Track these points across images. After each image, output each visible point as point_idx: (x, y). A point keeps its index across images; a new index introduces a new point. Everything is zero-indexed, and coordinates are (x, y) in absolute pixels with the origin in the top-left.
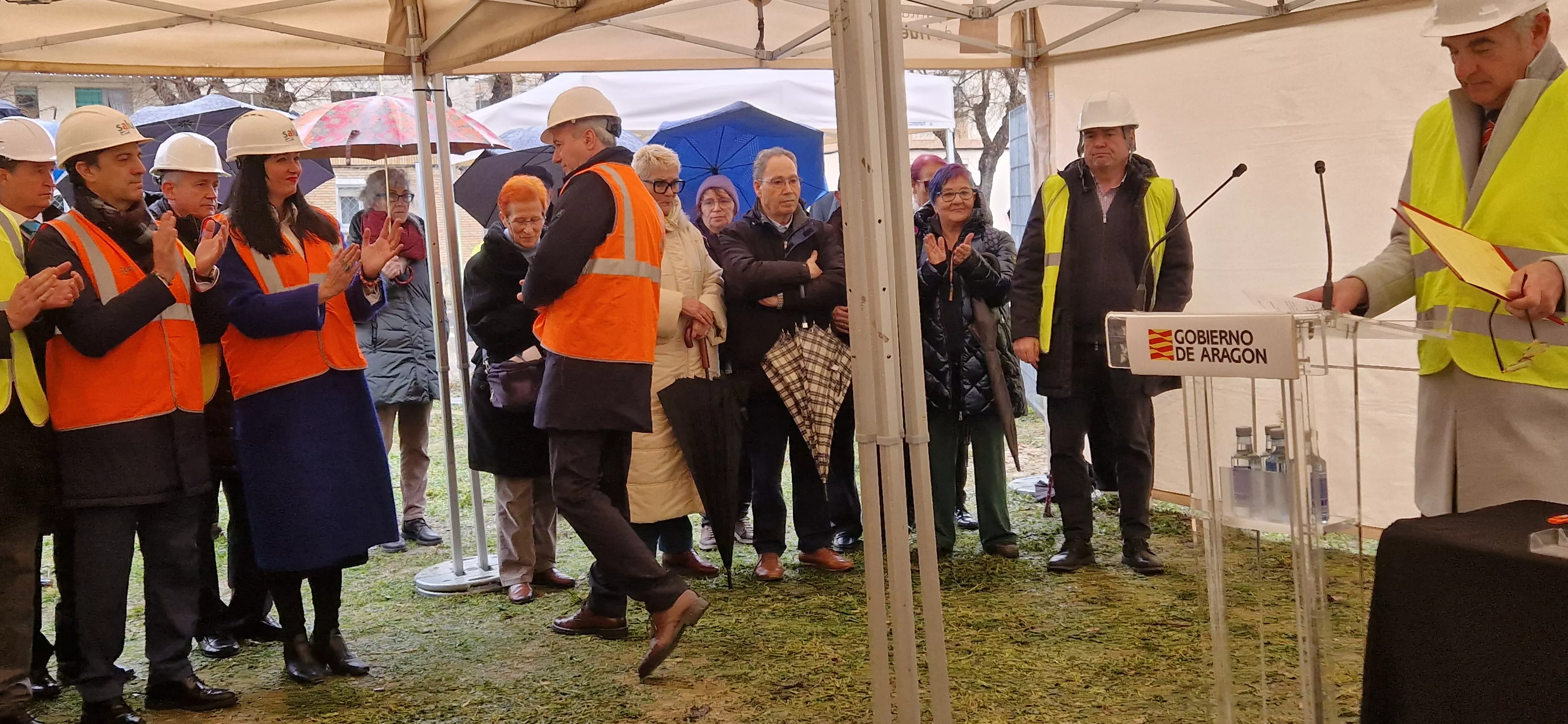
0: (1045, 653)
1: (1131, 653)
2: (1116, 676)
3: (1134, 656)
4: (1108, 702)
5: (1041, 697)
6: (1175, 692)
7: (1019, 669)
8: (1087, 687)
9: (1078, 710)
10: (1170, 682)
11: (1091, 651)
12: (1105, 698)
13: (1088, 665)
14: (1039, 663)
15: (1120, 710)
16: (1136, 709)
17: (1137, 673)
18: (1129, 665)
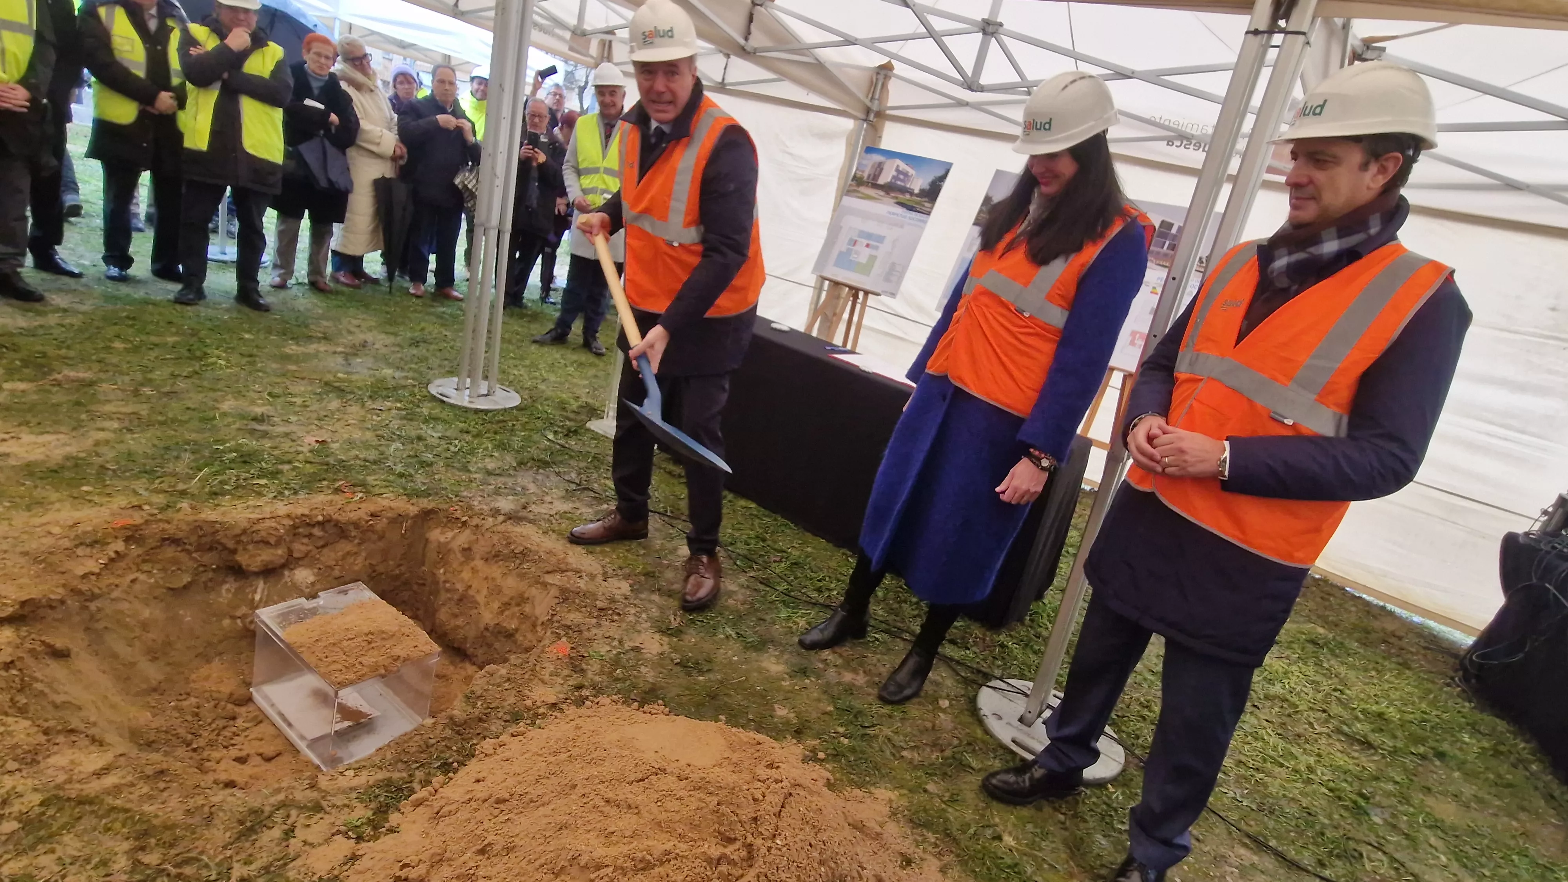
11: (572, 354)
13: (569, 359)
14: (546, 354)
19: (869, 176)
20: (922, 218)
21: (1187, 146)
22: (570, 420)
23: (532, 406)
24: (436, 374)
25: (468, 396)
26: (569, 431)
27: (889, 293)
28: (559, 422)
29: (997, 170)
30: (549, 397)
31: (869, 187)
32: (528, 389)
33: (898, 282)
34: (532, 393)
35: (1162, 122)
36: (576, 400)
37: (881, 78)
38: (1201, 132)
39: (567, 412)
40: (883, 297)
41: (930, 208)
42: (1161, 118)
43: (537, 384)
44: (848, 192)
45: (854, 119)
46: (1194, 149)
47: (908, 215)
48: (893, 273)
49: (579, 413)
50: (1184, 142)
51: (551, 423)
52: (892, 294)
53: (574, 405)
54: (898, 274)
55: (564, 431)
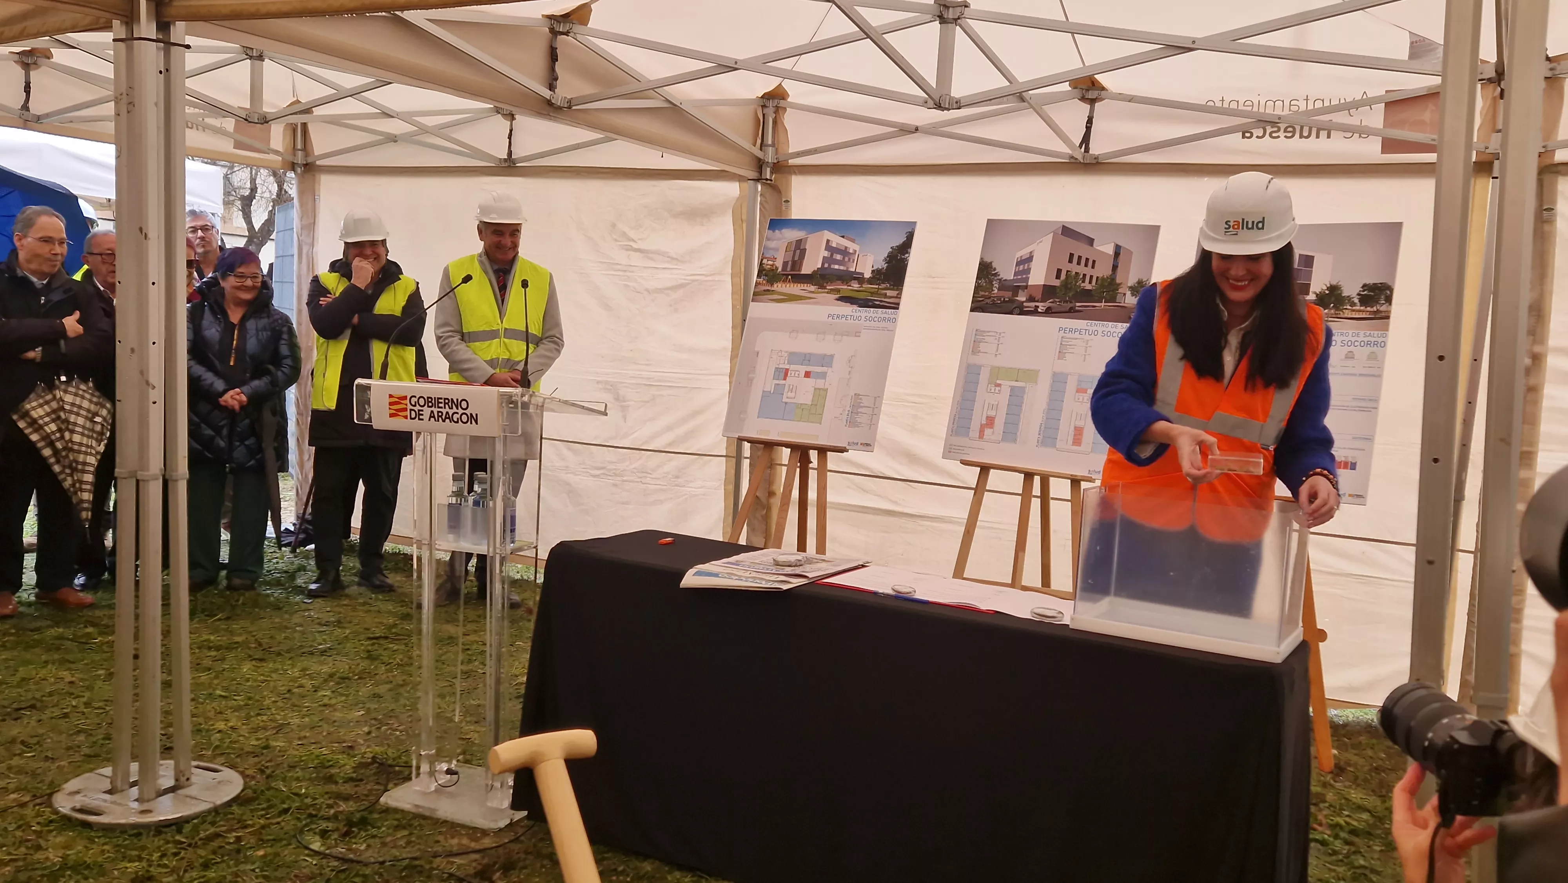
0: (280, 667)
1: (355, 662)
2: (341, 681)
3: (358, 664)
4: (333, 701)
5: (275, 702)
6: (390, 690)
7: (255, 680)
8: (315, 691)
9: (306, 709)
10: (387, 683)
11: (322, 663)
12: (330, 699)
13: (318, 674)
14: (274, 675)
15: (343, 707)
16: (356, 705)
17: (360, 678)
18: (353, 672)
19: (785, 264)
20: (887, 316)
21: (1274, 135)
22: (346, 798)
23: (268, 789)
24: (64, 766)
25: (136, 800)
26: (350, 824)
27: (861, 444)
28: (327, 810)
29: (988, 220)
30: (296, 762)
31: (789, 281)
32: (253, 755)
33: (873, 425)
34: (262, 761)
35: (1226, 105)
36: (348, 754)
37: (770, 111)
38: (1290, 110)
39: (336, 783)
40: (851, 454)
41: (896, 297)
42: (1223, 100)
43: (267, 740)
44: (757, 296)
45: (739, 181)
46: (1286, 137)
47: (863, 315)
48: (859, 410)
49: (361, 780)
50: (1269, 129)
51: (311, 816)
52: (867, 446)
53: (347, 765)
54: (869, 411)
55: (341, 826)
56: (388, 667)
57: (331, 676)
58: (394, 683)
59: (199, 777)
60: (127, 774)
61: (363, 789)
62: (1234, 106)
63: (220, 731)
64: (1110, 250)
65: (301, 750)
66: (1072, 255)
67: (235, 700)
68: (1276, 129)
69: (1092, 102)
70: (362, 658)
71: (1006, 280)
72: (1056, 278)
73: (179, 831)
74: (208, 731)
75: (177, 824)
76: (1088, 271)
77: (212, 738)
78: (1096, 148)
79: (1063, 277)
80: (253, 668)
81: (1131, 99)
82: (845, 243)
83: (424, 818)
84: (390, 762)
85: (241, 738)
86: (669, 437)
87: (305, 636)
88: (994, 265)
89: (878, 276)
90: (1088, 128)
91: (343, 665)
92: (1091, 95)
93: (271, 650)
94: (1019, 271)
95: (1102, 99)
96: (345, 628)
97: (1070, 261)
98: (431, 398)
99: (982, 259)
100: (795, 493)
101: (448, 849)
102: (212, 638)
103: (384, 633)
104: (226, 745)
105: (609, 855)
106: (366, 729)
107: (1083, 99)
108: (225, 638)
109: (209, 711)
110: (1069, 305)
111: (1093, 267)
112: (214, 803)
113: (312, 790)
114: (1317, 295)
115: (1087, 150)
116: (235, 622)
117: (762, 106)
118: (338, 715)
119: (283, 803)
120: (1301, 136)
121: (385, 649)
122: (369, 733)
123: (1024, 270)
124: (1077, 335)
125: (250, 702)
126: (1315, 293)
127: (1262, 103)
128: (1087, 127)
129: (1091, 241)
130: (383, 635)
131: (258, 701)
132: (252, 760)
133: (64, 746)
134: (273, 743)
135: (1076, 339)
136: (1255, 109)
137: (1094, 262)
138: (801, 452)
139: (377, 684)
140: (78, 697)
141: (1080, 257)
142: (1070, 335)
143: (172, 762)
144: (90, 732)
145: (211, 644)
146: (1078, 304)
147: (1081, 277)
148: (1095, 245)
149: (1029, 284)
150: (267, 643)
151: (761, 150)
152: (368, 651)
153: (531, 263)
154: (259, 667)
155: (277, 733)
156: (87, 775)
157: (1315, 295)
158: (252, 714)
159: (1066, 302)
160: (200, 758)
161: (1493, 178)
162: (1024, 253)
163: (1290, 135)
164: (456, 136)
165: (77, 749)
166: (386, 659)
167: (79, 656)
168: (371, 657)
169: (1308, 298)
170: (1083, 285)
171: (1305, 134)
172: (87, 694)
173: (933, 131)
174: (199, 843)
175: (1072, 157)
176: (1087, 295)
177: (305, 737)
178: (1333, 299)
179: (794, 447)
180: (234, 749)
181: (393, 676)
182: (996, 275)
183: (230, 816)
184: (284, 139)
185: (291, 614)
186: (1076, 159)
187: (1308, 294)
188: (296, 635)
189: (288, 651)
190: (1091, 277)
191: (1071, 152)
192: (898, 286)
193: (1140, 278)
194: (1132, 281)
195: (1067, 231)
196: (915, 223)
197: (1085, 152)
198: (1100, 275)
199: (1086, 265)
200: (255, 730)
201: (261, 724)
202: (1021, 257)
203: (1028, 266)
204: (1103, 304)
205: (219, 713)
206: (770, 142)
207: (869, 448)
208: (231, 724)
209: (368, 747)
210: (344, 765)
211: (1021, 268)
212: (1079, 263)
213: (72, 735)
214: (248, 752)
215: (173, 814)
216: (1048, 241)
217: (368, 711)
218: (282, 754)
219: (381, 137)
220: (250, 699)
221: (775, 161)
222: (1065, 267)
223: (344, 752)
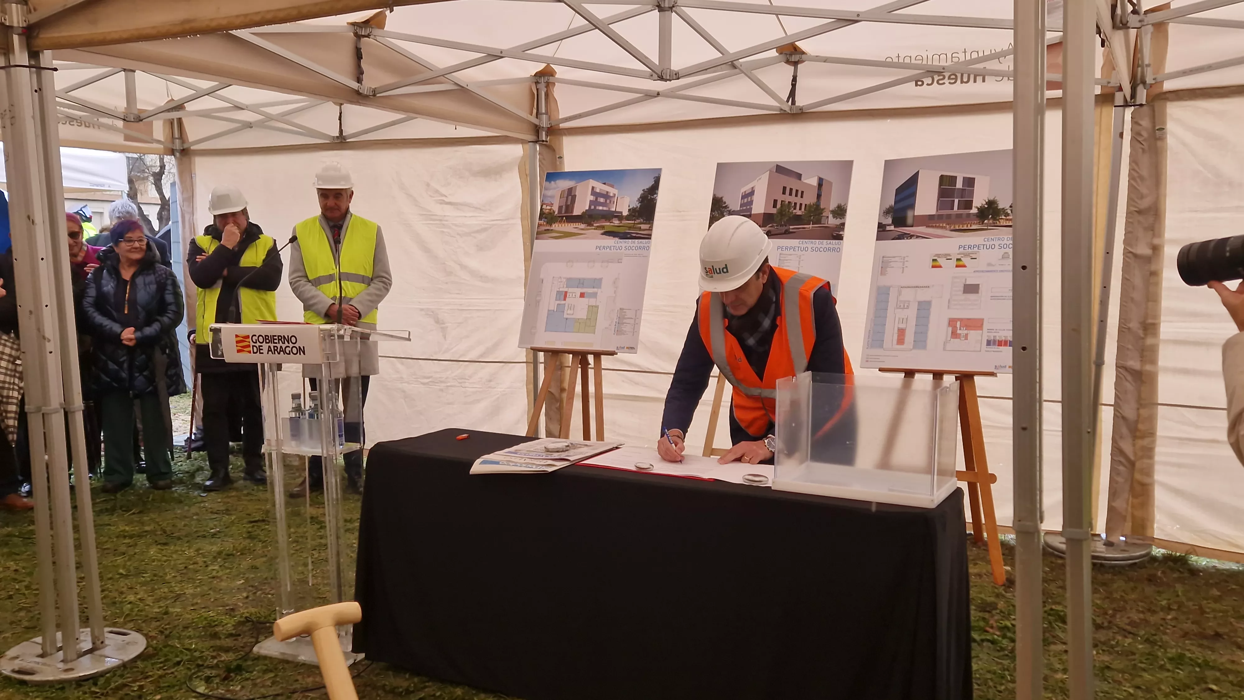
0: (179, 549)
1: (238, 542)
2: (226, 557)
3: (241, 543)
4: (220, 574)
5: (175, 577)
6: (265, 562)
7: (159, 561)
8: (207, 566)
9: (199, 581)
10: (262, 557)
11: (212, 544)
12: (218, 572)
13: (208, 552)
14: (174, 556)
15: (227, 577)
16: (238, 575)
17: (242, 554)
18: (237, 549)
19: (561, 208)
20: (642, 245)
21: (940, 82)
22: (227, 650)
23: (165, 647)
24: (8, 637)
25: (62, 661)
26: (229, 670)
27: (627, 348)
28: (211, 660)
29: (718, 164)
30: (189, 624)
31: (564, 222)
32: (156, 620)
33: (635, 331)
34: (162, 624)
35: (901, 61)
36: (230, 615)
37: (542, 87)
38: (952, 61)
39: (220, 638)
40: (620, 355)
41: (649, 230)
42: (899, 57)
43: (167, 607)
44: (540, 234)
45: (522, 143)
46: (950, 83)
47: (624, 245)
48: (625, 321)
49: (239, 635)
50: (936, 78)
51: (199, 666)
52: (632, 349)
53: (229, 624)
54: (632, 321)
55: (221, 672)
56: (264, 544)
57: (220, 553)
58: (269, 556)
59: (112, 640)
60: (54, 641)
61: (241, 641)
62: (907, 60)
63: (130, 603)
64: (814, 182)
65: (193, 614)
66: (785, 188)
67: (143, 577)
68: (942, 77)
69: (795, 64)
70: (244, 538)
71: (734, 211)
72: (774, 207)
73: (95, 684)
74: (121, 602)
75: (93, 679)
76: (798, 200)
77: (124, 609)
78: (801, 101)
79: (779, 206)
80: (158, 551)
81: (826, 60)
82: (606, 188)
83: (288, 662)
84: (262, 619)
85: (147, 607)
86: (480, 350)
87: (200, 523)
88: (724, 199)
89: (634, 213)
90: (794, 86)
91: (228, 545)
92: (794, 58)
93: (174, 535)
94: (744, 203)
95: (803, 62)
96: (231, 515)
97: (784, 193)
98: (268, 336)
99: (714, 195)
100: (578, 388)
101: (305, 686)
102: (127, 528)
103: (263, 517)
104: (134, 614)
105: (430, 684)
106: (245, 595)
107: (788, 62)
108: (137, 528)
109: (123, 587)
110: (784, 228)
111: (802, 197)
112: (122, 660)
113: (200, 645)
114: (978, 209)
115: (793, 103)
116: (145, 515)
117: (536, 83)
118: (223, 584)
119: (177, 656)
120: (962, 82)
121: (263, 530)
122: (247, 597)
123: (747, 202)
124: (792, 251)
125: (156, 578)
126: (977, 208)
127: (930, 57)
128: (792, 84)
129: (799, 176)
130: (261, 519)
131: (161, 577)
132: (154, 624)
133: (9, 621)
134: (171, 610)
135: (791, 255)
136: (925, 62)
137: (802, 192)
138: (581, 357)
139: (255, 559)
140: (21, 581)
141: (791, 190)
142: (786, 252)
143: (89, 629)
144: (29, 608)
145: (126, 534)
146: (791, 227)
147: (793, 205)
148: (802, 179)
149: (753, 212)
150: (171, 530)
151: (537, 118)
152: (249, 532)
153: (362, 219)
154: (162, 550)
155: (175, 601)
156: (25, 643)
157: (977, 209)
158: (156, 587)
159: (782, 225)
160: (114, 625)
161: (1115, 106)
162: (747, 188)
163: (953, 81)
164: (298, 121)
165: (19, 623)
166: (262, 538)
167: (23, 549)
168: (251, 536)
169: (972, 211)
170: (794, 211)
171: (965, 80)
172: (28, 579)
173: (671, 95)
174: (110, 692)
175: (782, 110)
176: (798, 220)
177: (197, 603)
178: (991, 211)
179: (575, 353)
180: (140, 616)
181: (268, 551)
182: (726, 207)
183: (135, 670)
184: (164, 130)
185: (190, 506)
186: (785, 111)
187: (971, 209)
188: (193, 523)
189: (186, 536)
190: (801, 205)
191: (778, 105)
192: (649, 221)
193: (839, 203)
194: (833, 206)
195: (780, 169)
196: (660, 170)
197: (792, 104)
198: (808, 203)
199: (796, 196)
200: (158, 600)
201: (163, 595)
202: (745, 192)
203: (751, 198)
204: (811, 226)
205: (129, 588)
206: (544, 111)
207: (633, 351)
208: (139, 597)
209: (247, 608)
210: (227, 624)
211: (746, 200)
212: (790, 194)
213: (15, 612)
214: (151, 618)
215: (92, 670)
216: (765, 178)
217: (247, 580)
218: (178, 618)
219: (240, 125)
220: (155, 575)
221: (549, 126)
222: (780, 198)
223: (227, 614)
